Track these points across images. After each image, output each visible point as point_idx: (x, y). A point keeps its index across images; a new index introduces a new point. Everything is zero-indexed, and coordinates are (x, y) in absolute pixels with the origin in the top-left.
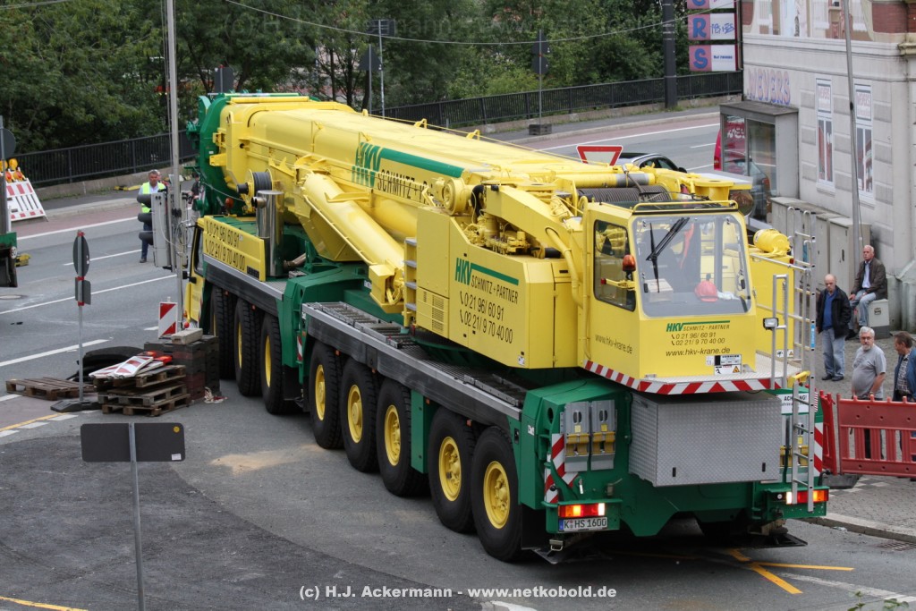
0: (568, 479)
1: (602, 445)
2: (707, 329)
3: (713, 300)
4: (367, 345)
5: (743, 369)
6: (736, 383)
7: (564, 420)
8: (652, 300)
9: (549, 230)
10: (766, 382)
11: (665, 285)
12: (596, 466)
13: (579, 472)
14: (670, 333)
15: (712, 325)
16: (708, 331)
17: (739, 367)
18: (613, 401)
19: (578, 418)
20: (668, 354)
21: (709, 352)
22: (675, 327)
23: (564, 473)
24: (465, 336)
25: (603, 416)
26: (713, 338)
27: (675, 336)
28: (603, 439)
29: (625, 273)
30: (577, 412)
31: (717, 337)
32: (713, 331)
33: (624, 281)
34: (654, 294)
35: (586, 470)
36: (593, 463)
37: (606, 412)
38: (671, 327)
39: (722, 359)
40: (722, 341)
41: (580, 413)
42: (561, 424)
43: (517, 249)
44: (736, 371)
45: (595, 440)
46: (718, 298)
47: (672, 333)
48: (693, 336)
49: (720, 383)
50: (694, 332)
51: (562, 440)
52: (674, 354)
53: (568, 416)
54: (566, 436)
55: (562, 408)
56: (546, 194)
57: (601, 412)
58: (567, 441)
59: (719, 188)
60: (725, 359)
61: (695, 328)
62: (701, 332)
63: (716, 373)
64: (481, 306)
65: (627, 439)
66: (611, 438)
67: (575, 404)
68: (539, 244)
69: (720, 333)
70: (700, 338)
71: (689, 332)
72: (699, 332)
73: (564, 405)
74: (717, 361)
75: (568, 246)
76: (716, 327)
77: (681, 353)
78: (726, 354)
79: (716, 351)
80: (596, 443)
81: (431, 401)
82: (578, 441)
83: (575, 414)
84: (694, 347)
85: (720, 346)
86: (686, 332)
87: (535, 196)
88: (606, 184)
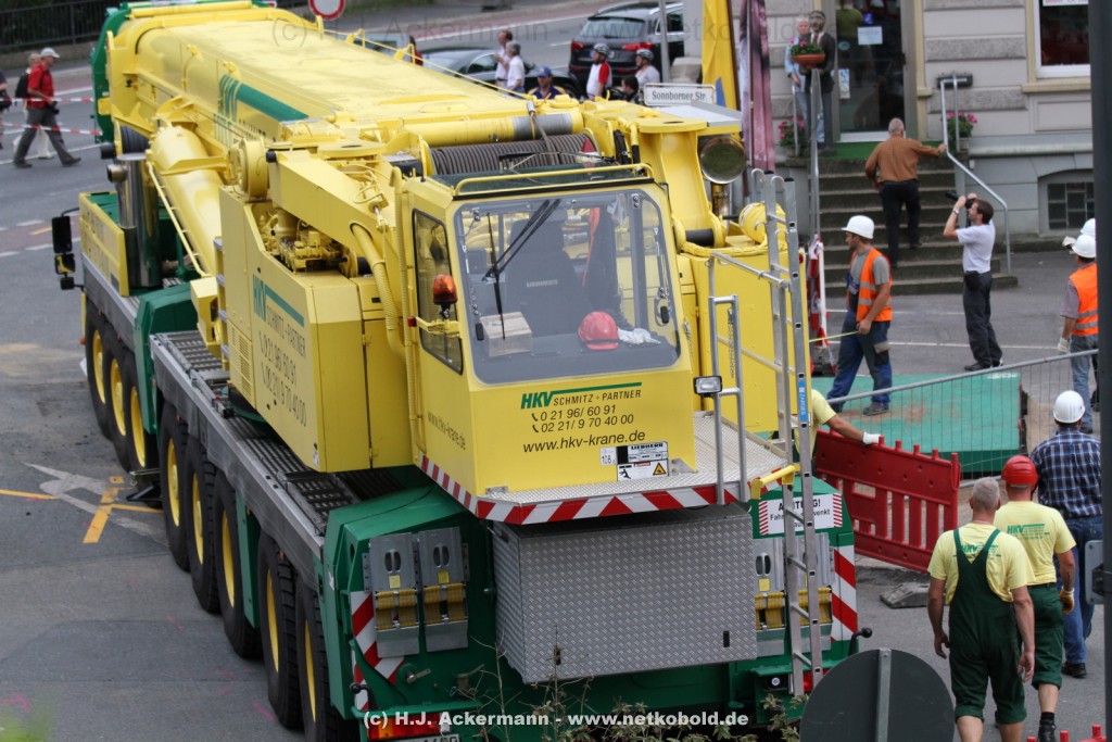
0: (386, 669)
1: (444, 607)
2: (598, 400)
3: (610, 346)
4: (198, 409)
5: (672, 467)
6: (651, 496)
7: (368, 567)
8: (493, 353)
9: (355, 228)
10: (708, 492)
11: (516, 324)
12: (434, 644)
13: (405, 656)
14: (528, 411)
15: (608, 391)
16: (602, 404)
17: (664, 464)
18: (458, 528)
19: (392, 562)
20: (528, 448)
21: (606, 440)
22: (537, 399)
23: (378, 660)
24: (268, 406)
25: (440, 556)
26: (611, 414)
27: (538, 416)
28: (444, 597)
29: (440, 308)
30: (392, 551)
31: (619, 413)
32: (610, 403)
33: (439, 322)
34: (496, 342)
35: (417, 651)
36: (428, 640)
37: (445, 549)
38: (529, 401)
39: (630, 452)
40: (628, 419)
41: (397, 554)
42: (365, 573)
43: (308, 263)
44: (659, 471)
45: (428, 599)
46: (621, 342)
47: (532, 410)
48: (573, 413)
49: (620, 498)
50: (573, 406)
51: (368, 604)
52: (540, 447)
53: (375, 560)
54: (375, 595)
55: (364, 545)
56: (362, 163)
57: (436, 550)
58: (377, 604)
59: (685, 135)
60: (636, 451)
61: (575, 400)
62: (587, 405)
63: (621, 477)
64: (278, 358)
65: (488, 595)
66: (460, 595)
67: (386, 539)
68: (348, 251)
69: (623, 406)
70: (585, 416)
71: (565, 408)
72: (583, 406)
73: (367, 541)
74: (622, 456)
75: (382, 257)
76: (616, 395)
77: (552, 446)
78: (638, 442)
79: (620, 438)
80: (431, 605)
81: (251, 512)
82: (396, 602)
83: (388, 555)
84: (575, 433)
85: (626, 430)
86: (558, 408)
87: (340, 168)
88: (495, 137)
